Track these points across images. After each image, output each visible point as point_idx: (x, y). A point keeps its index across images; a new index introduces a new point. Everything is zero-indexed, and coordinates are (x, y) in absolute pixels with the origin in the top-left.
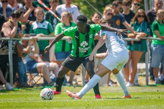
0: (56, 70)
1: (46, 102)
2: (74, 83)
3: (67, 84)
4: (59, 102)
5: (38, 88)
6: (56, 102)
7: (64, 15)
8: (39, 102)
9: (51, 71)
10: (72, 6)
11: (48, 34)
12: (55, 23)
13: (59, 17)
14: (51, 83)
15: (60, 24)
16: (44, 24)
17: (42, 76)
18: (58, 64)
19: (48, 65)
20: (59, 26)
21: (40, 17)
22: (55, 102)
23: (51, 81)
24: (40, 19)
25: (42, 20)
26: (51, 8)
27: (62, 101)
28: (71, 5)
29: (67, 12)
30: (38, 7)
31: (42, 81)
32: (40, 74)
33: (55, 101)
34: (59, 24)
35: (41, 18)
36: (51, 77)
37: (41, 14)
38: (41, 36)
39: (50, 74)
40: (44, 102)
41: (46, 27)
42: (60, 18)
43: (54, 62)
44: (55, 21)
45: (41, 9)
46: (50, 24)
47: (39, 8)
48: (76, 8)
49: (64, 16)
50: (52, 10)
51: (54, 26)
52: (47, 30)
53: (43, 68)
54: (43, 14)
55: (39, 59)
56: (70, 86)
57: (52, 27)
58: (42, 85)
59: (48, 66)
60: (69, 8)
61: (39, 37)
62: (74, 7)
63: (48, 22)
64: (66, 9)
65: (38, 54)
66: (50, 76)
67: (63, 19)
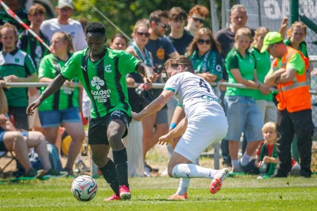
0: (41, 145)
1: (20, 208)
2: (75, 170)
3: (61, 172)
4: (46, 207)
5: (5, 180)
6: (41, 207)
7: (58, 38)
8: (7, 207)
9: (32, 147)
10: (72, 21)
11: (26, 77)
12: (40, 56)
13: (46, 43)
14: (31, 170)
15: (50, 57)
16: (17, 56)
17: (14, 158)
18: (43, 133)
19: (25, 135)
20: (48, 60)
21: (9, 43)
22: (38, 208)
23: (31, 166)
24: (10, 48)
25: (14, 48)
26: (31, 26)
27: (53, 205)
28: (69, 19)
29: (63, 33)
30: (7, 23)
31: (13, 167)
32: (9, 154)
33: (39, 206)
34: (46, 57)
35: (13, 45)
36: (32, 159)
37: (11, 38)
38: (13, 80)
39: (29, 154)
40: (18, 208)
41: (21, 63)
42: (49, 45)
43: (37, 129)
44: (38, 50)
45: (12, 28)
46: (29, 57)
47: (8, 26)
48: (78, 25)
49: (57, 40)
50: (33, 29)
51: (37, 60)
52: (24, 69)
53: (16, 141)
54: (16, 36)
55: (8, 124)
56: (67, 176)
57: (33, 63)
58: (14, 174)
59: (25, 138)
60: (64, 26)
61: (8, 81)
62: (75, 24)
63: (25, 54)
64: (59, 27)
65: (7, 114)
66: (30, 156)
67: (55, 46)
